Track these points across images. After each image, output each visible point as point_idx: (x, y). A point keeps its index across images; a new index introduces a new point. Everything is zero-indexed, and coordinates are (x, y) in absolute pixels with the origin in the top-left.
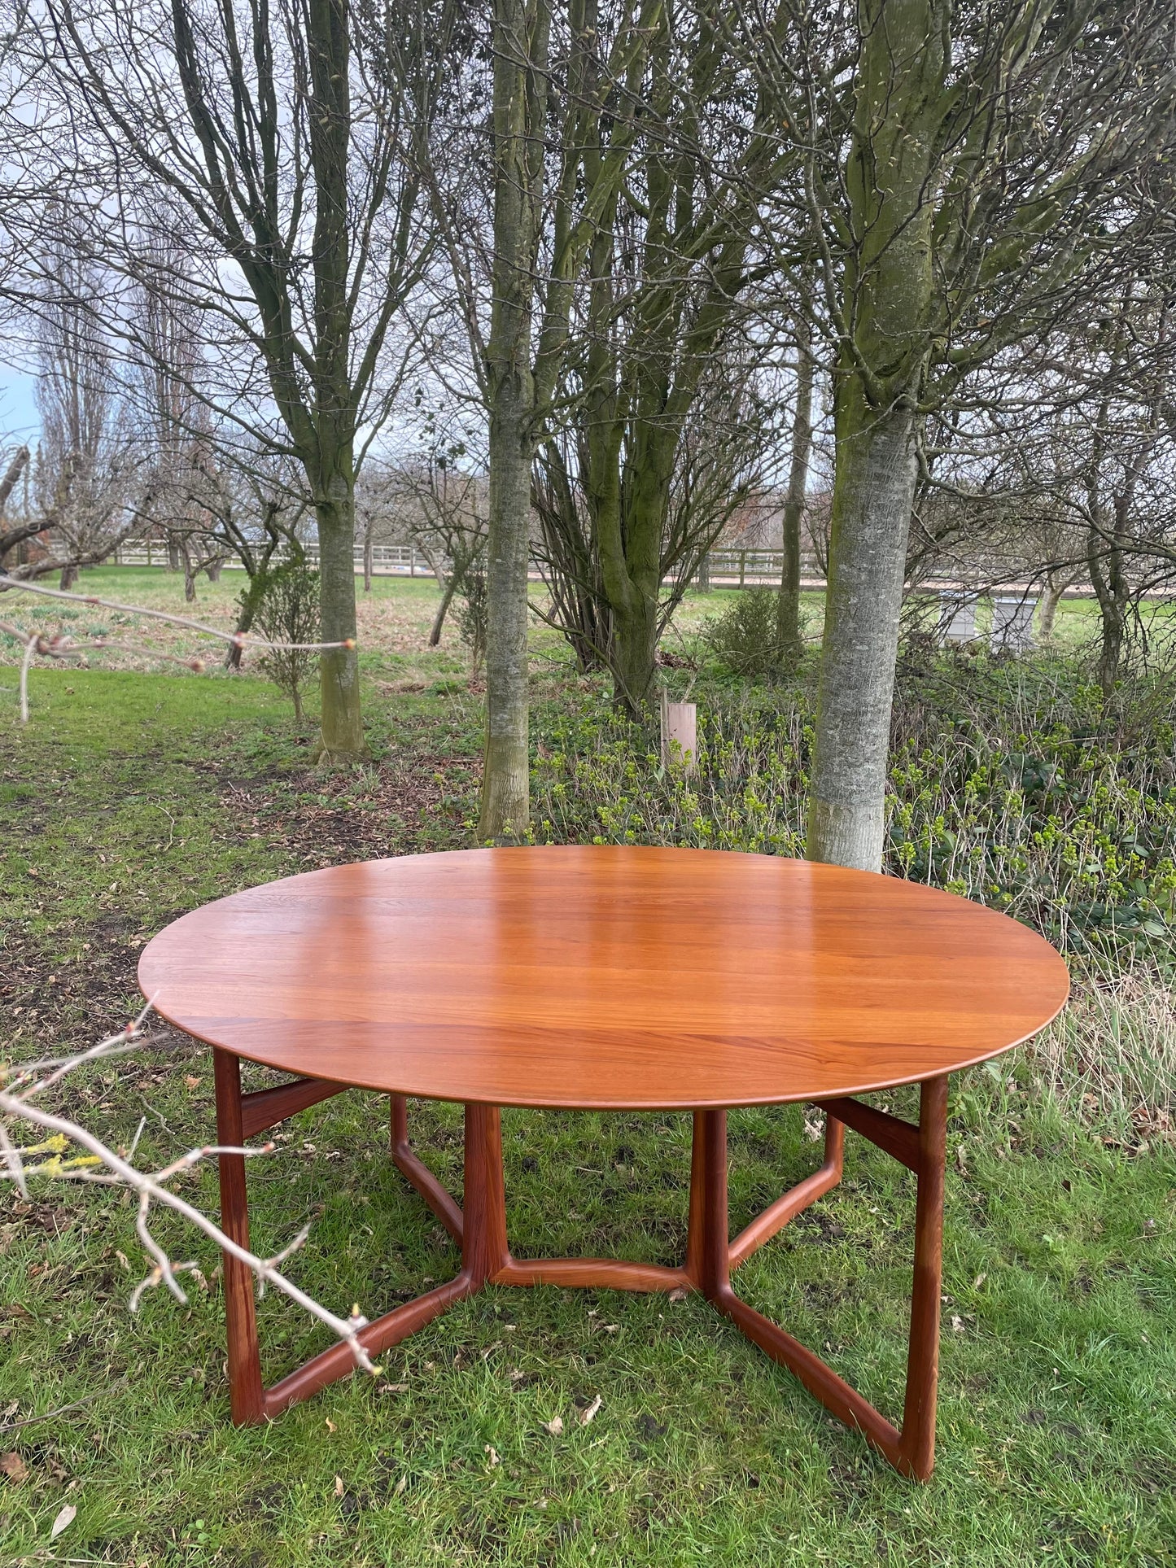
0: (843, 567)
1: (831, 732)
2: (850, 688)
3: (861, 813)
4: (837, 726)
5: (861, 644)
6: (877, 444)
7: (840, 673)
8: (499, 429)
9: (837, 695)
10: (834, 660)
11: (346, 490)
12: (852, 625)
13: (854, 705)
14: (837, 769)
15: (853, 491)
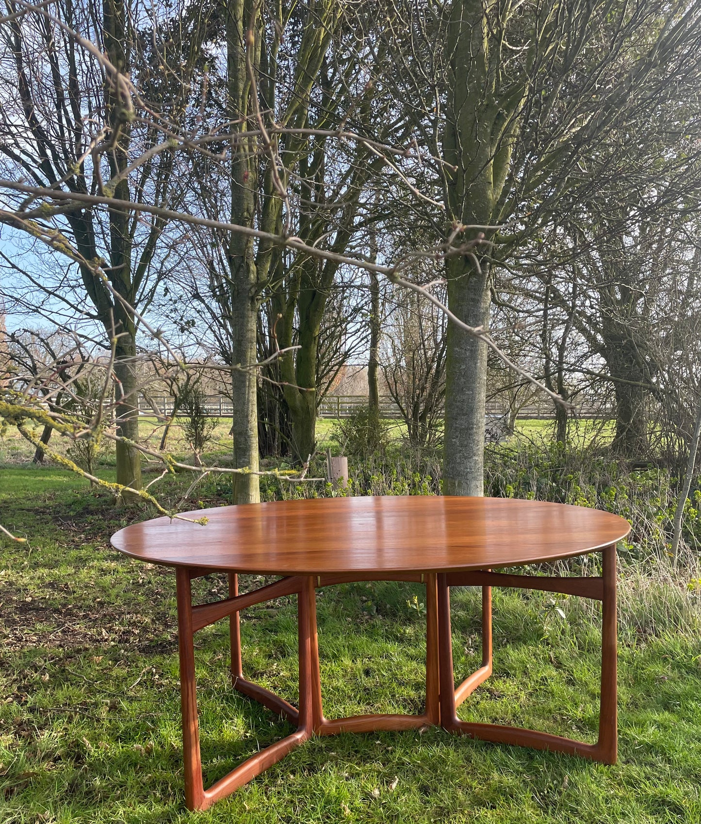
0: (457, 349)
1: (454, 440)
2: (464, 415)
3: (474, 483)
4: (457, 437)
5: (468, 390)
6: (471, 282)
7: (457, 407)
8: (238, 294)
9: (456, 419)
10: (454, 400)
11: (131, 340)
12: (462, 380)
13: (466, 424)
14: (458, 461)
15: (460, 308)
